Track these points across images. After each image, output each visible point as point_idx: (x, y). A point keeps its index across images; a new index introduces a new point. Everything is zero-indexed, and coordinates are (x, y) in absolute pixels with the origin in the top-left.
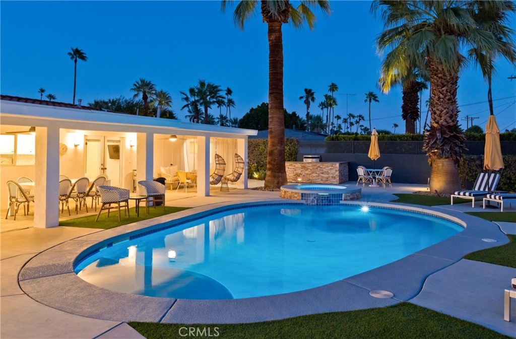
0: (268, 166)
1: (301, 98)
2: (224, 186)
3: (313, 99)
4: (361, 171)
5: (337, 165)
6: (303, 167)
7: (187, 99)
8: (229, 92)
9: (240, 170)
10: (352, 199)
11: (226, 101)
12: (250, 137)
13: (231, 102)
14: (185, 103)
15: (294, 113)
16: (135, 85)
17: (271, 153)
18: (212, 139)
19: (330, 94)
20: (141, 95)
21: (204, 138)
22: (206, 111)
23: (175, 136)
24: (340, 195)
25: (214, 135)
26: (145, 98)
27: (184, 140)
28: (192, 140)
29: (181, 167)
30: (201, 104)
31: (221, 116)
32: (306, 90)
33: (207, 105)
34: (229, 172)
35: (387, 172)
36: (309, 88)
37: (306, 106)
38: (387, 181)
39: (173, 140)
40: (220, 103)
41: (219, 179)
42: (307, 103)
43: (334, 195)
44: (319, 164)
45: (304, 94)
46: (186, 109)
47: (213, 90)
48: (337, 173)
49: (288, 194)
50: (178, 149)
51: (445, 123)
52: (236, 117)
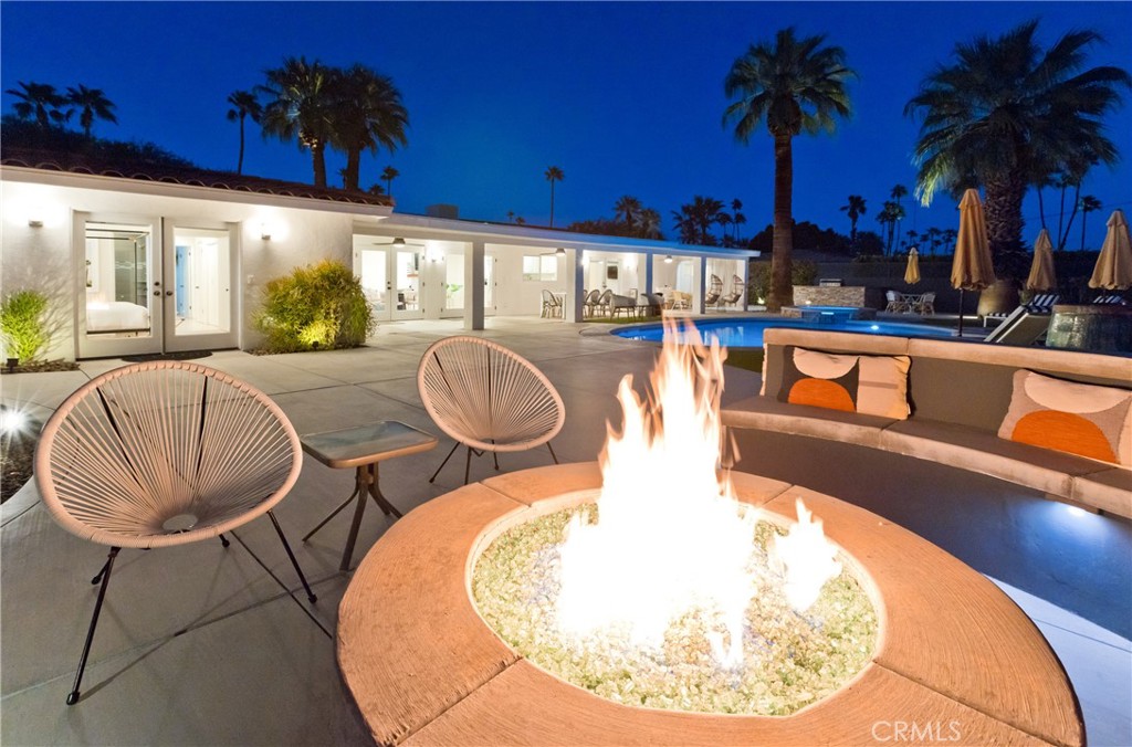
0: (771, 288)
1: (844, 208)
2: (721, 308)
3: (863, 210)
4: (891, 296)
5: (863, 289)
6: (818, 292)
7: (680, 218)
8: (737, 204)
9: (739, 292)
10: (861, 319)
11: (733, 217)
12: (752, 259)
13: (740, 218)
14: (677, 222)
15: (830, 231)
16: (617, 203)
17: (775, 275)
18: (708, 261)
19: (895, 200)
20: (624, 215)
21: (700, 258)
22: (704, 231)
23: (669, 257)
24: (848, 315)
25: (710, 256)
26: (629, 217)
27: (678, 261)
28: (688, 262)
29: (674, 288)
30: (697, 224)
31: (726, 236)
32: (851, 198)
33: (705, 224)
34: (726, 293)
35: (929, 297)
36: (855, 194)
37: (851, 220)
38: (928, 308)
39: (669, 261)
40: (725, 219)
41: (715, 298)
42: (854, 216)
43: (840, 315)
44: (841, 289)
45: (848, 203)
46: (679, 229)
47: (713, 206)
48: (863, 299)
49: (788, 313)
50: (673, 270)
51: (1000, 239)
52: (745, 237)
